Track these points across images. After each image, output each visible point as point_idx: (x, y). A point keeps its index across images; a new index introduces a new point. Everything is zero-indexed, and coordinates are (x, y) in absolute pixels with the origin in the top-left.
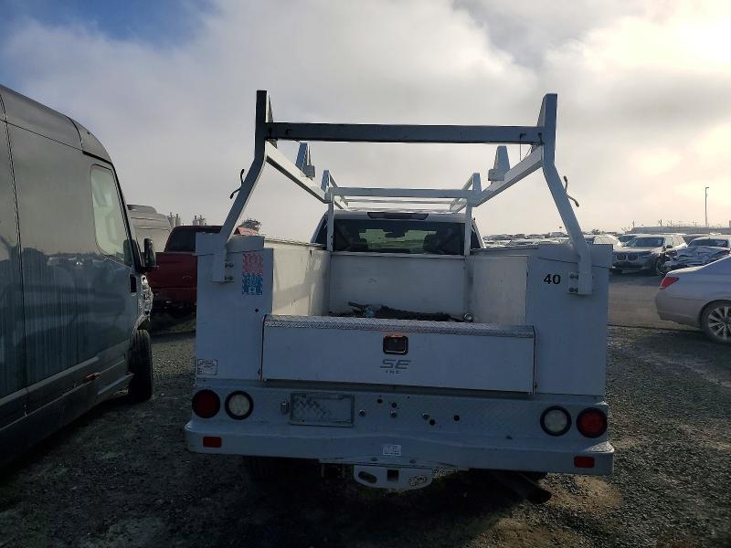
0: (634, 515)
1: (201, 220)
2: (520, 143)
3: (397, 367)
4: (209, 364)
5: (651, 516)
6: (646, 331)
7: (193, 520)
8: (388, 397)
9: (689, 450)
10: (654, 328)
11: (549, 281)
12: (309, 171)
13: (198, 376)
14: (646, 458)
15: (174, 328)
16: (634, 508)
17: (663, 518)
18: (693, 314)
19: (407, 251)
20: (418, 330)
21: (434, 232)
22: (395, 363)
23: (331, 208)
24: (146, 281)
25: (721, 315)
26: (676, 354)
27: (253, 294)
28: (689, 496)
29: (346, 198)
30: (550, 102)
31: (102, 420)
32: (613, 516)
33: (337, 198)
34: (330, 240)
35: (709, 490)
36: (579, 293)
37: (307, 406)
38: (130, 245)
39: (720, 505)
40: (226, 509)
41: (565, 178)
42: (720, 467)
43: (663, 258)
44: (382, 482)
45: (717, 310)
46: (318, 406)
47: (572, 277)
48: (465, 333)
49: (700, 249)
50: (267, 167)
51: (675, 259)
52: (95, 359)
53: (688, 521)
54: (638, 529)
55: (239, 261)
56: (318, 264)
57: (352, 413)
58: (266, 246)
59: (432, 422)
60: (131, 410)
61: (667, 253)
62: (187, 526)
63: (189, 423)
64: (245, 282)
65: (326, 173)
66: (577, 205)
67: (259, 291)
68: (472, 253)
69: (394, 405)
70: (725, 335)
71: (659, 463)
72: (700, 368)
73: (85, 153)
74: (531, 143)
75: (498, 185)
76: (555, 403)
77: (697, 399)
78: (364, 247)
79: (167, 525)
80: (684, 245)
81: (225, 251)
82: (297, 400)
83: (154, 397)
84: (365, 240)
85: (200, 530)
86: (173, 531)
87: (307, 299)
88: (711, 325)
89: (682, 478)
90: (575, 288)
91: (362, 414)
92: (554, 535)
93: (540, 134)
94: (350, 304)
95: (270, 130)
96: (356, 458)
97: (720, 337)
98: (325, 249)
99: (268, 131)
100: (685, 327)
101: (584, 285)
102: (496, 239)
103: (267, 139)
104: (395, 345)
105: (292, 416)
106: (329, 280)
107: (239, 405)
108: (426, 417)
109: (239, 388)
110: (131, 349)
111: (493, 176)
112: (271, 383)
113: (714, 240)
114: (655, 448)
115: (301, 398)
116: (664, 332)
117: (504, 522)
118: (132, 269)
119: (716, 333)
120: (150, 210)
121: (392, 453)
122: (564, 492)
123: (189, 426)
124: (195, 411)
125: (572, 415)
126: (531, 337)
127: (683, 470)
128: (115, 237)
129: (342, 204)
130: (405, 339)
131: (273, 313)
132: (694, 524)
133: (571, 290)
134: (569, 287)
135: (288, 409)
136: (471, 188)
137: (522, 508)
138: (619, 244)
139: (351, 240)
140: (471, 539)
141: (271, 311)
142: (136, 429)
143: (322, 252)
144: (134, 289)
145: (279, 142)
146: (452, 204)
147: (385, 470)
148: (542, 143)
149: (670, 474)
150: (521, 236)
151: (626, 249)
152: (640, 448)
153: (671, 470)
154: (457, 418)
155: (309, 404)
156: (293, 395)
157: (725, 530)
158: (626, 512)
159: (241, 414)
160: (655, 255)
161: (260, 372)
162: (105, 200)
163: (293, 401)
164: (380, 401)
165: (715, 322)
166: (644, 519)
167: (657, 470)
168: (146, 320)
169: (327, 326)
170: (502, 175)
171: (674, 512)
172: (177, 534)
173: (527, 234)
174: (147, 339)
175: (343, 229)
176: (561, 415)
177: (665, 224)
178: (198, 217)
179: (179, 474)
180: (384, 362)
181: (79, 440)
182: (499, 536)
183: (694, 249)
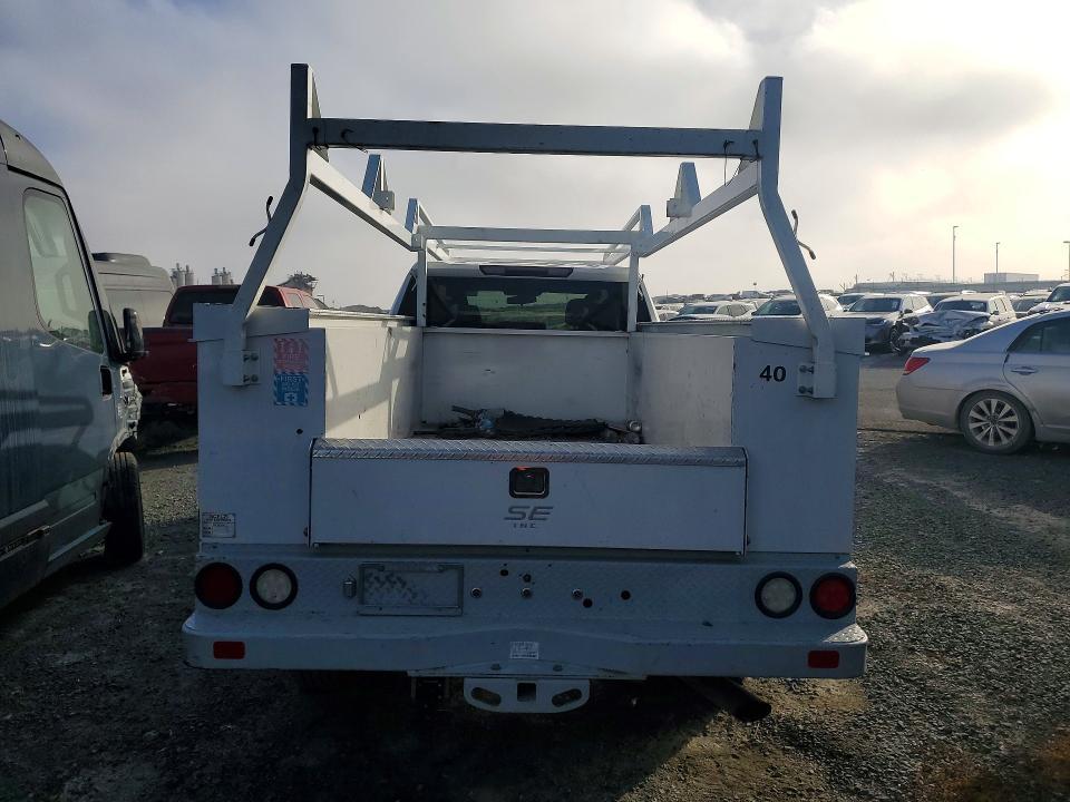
0: (885, 723)
1: (225, 275)
2: (725, 155)
3: (531, 518)
4: (222, 520)
5: (909, 723)
6: (884, 434)
7: (204, 766)
8: (517, 566)
9: (955, 616)
10: (894, 431)
11: (768, 377)
12: (384, 200)
13: (205, 540)
14: (895, 630)
15: (182, 443)
16: (884, 711)
17: (927, 725)
18: (948, 409)
19: (542, 327)
20: (566, 459)
21: (583, 296)
22: (528, 512)
23: (422, 258)
24: (128, 376)
25: (987, 412)
26: (928, 470)
27: (292, 404)
28: (962, 688)
29: (445, 242)
30: (772, 90)
31: (60, 599)
32: (855, 725)
33: (431, 244)
34: (421, 310)
35: (989, 678)
36: (815, 396)
37: (387, 585)
38: (100, 317)
39: (1009, 702)
40: (261, 741)
41: (794, 213)
42: (1002, 642)
43: (900, 327)
44: (511, 704)
45: (982, 405)
46: (404, 584)
47: (803, 370)
48: (638, 461)
49: (950, 314)
50: (310, 193)
51: (916, 329)
52: (43, 504)
53: (963, 728)
54: (892, 745)
55: (266, 351)
56: (403, 348)
57: (461, 592)
58: (313, 324)
59: (588, 603)
60: (108, 580)
61: (906, 320)
62: (195, 774)
63: (189, 619)
64: (278, 384)
65: (413, 203)
66: (813, 256)
67: (302, 400)
68: (639, 329)
69: (527, 578)
70: (991, 439)
71: (915, 637)
72: (960, 489)
73: (11, 168)
74: (742, 157)
75: (681, 223)
76: (776, 568)
77: (960, 537)
78: (474, 320)
79: (162, 776)
80: (928, 308)
81: (243, 335)
82: (371, 574)
83: (146, 557)
84: (475, 308)
85: (217, 780)
86: (171, 786)
87: (385, 405)
88: (973, 426)
89: (948, 659)
90: (807, 387)
91: (477, 594)
92: (771, 761)
93: (755, 142)
94: (456, 409)
95: (316, 131)
96: (468, 667)
97: (984, 443)
98: (413, 323)
99: (311, 133)
100: (936, 429)
101: (823, 384)
102: (664, 302)
103: (309, 146)
104: (529, 482)
105: (362, 602)
106: (419, 372)
107: (276, 587)
108: (577, 595)
109: (273, 559)
110: (105, 484)
111: (673, 210)
112: (326, 549)
113: (968, 302)
114: (906, 615)
115: (375, 572)
116: (909, 436)
117: (696, 744)
118: (103, 358)
119: (979, 438)
120: (140, 262)
121: (524, 655)
122: (782, 690)
123: (190, 624)
124: (199, 598)
125: (803, 586)
126: (740, 465)
127: (949, 648)
128: (72, 305)
129: (440, 253)
130: (544, 473)
131: (329, 435)
132: (973, 733)
133: (802, 390)
134: (799, 385)
135: (355, 591)
136: (636, 228)
137: (720, 719)
138: (840, 308)
139: (454, 309)
140: (647, 774)
141: (323, 433)
142: (114, 611)
143: (409, 329)
144: (107, 389)
145: (332, 151)
146: (607, 252)
147: (513, 685)
148: (758, 157)
149: (930, 654)
150: (700, 297)
151: (849, 315)
152: (886, 615)
153: (932, 648)
154: (626, 595)
155: (390, 581)
156: (362, 568)
157: (1019, 741)
158: (872, 718)
159: (278, 599)
160: (889, 323)
161: (307, 533)
162: (52, 246)
163: (364, 578)
164: (504, 573)
165: (978, 421)
166: (899, 728)
167: (913, 650)
168: (131, 438)
169: (417, 456)
170: (688, 208)
171: (941, 715)
172: (178, 789)
173: (707, 294)
174: (132, 466)
175: (442, 291)
176: (786, 586)
177: (898, 279)
178: (220, 271)
179: (185, 685)
180: (510, 511)
181: (19, 633)
182: (688, 767)
183: (942, 314)
